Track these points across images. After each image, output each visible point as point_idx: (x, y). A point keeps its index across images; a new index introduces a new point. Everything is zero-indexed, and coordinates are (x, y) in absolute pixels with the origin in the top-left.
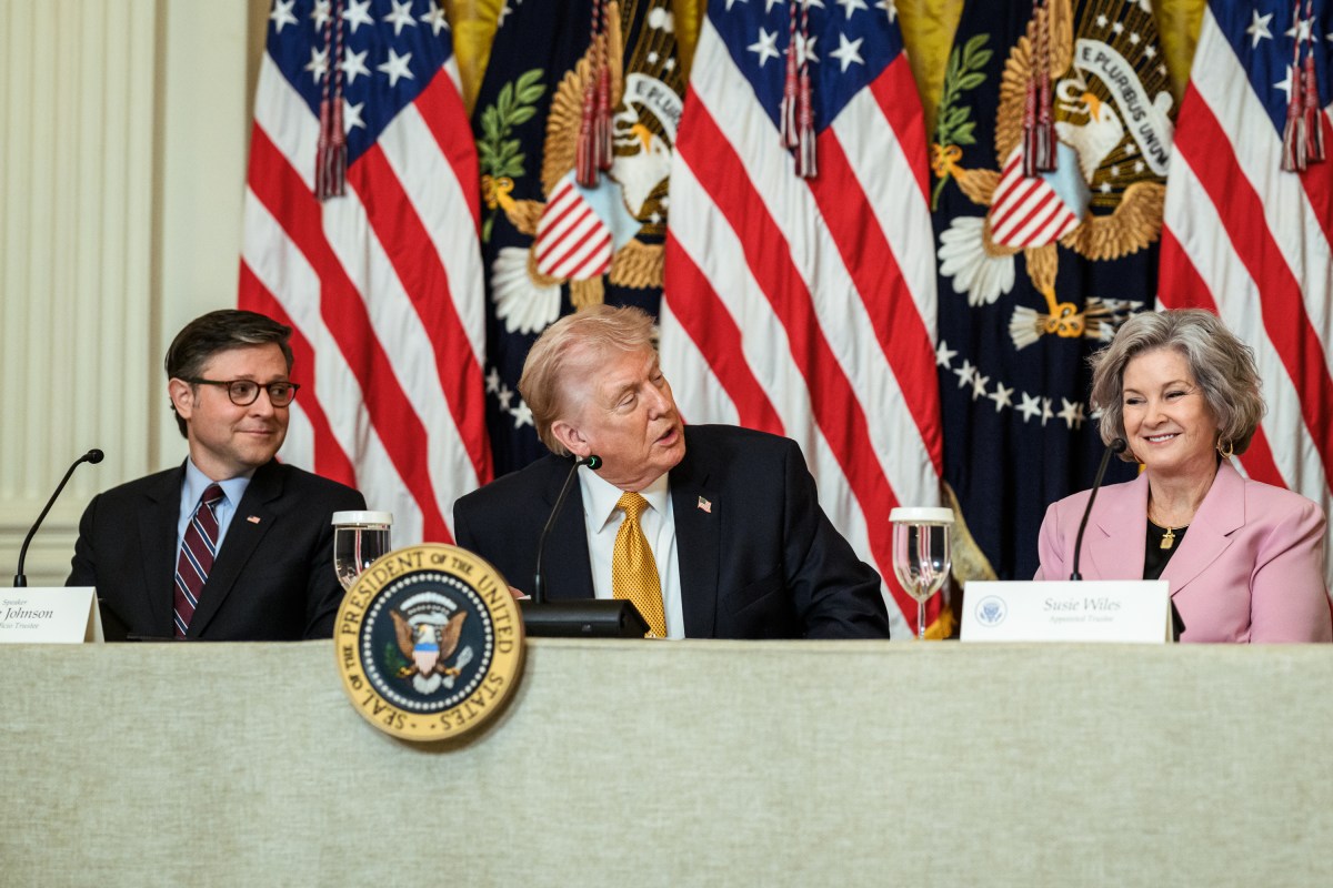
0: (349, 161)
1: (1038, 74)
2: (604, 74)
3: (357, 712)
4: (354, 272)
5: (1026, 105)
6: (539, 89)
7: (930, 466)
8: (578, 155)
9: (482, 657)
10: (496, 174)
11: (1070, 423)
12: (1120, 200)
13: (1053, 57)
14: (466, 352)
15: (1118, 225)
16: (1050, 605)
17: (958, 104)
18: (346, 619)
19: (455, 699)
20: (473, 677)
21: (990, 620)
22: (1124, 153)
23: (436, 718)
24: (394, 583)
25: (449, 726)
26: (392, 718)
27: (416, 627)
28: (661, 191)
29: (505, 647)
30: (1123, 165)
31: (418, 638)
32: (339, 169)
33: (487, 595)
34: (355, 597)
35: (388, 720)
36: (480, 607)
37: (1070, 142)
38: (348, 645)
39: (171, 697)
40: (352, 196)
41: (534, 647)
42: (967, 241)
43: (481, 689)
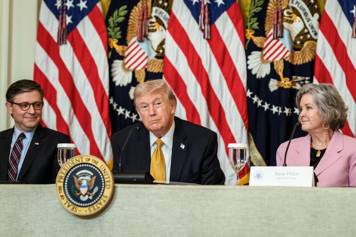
0: (68, 33)
1: (278, 8)
2: (146, 7)
3: (63, 207)
4: (69, 67)
5: (274, 17)
6: (126, 12)
8: (137, 32)
9: (101, 190)
10: (113, 37)
11: (287, 115)
12: (303, 46)
13: (282, 2)
14: (103, 93)
15: (302, 54)
16: (277, 174)
17: (253, 17)
18: (59, 178)
19: (93, 203)
20: (98, 196)
21: (258, 178)
22: (304, 32)
23: (87, 209)
24: (74, 167)
25: (91, 211)
26: (73, 208)
27: (81, 181)
28: (163, 43)
29: (108, 187)
30: (304, 35)
31: (81, 184)
32: (65, 36)
33: (103, 171)
34: (62, 171)
35: (72, 209)
36: (101, 174)
37: (288, 28)
38: (60, 186)
39: (6, 201)
40: (69, 44)
41: (117, 187)
42: (256, 59)
43: (101, 200)
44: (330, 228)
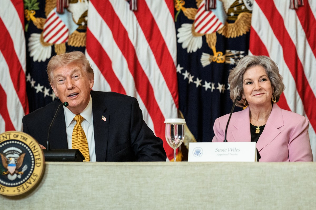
7: (174, 105)
8: (57, 2)
9: (31, 168)
10: (29, 9)
11: (220, 91)
12: (237, 18)
15: (236, 26)
16: (217, 150)
19: (22, 182)
20: (27, 175)
21: (198, 155)
22: (238, 3)
23: (15, 188)
24: (1, 144)
25: (19, 191)
26: (1, 188)
27: (8, 158)
28: (85, 15)
29: (38, 165)
30: (238, 7)
31: (9, 162)
33: (32, 148)
36: (30, 152)
41: (48, 165)
42: (186, 32)
43: (30, 179)
44: (276, 204)
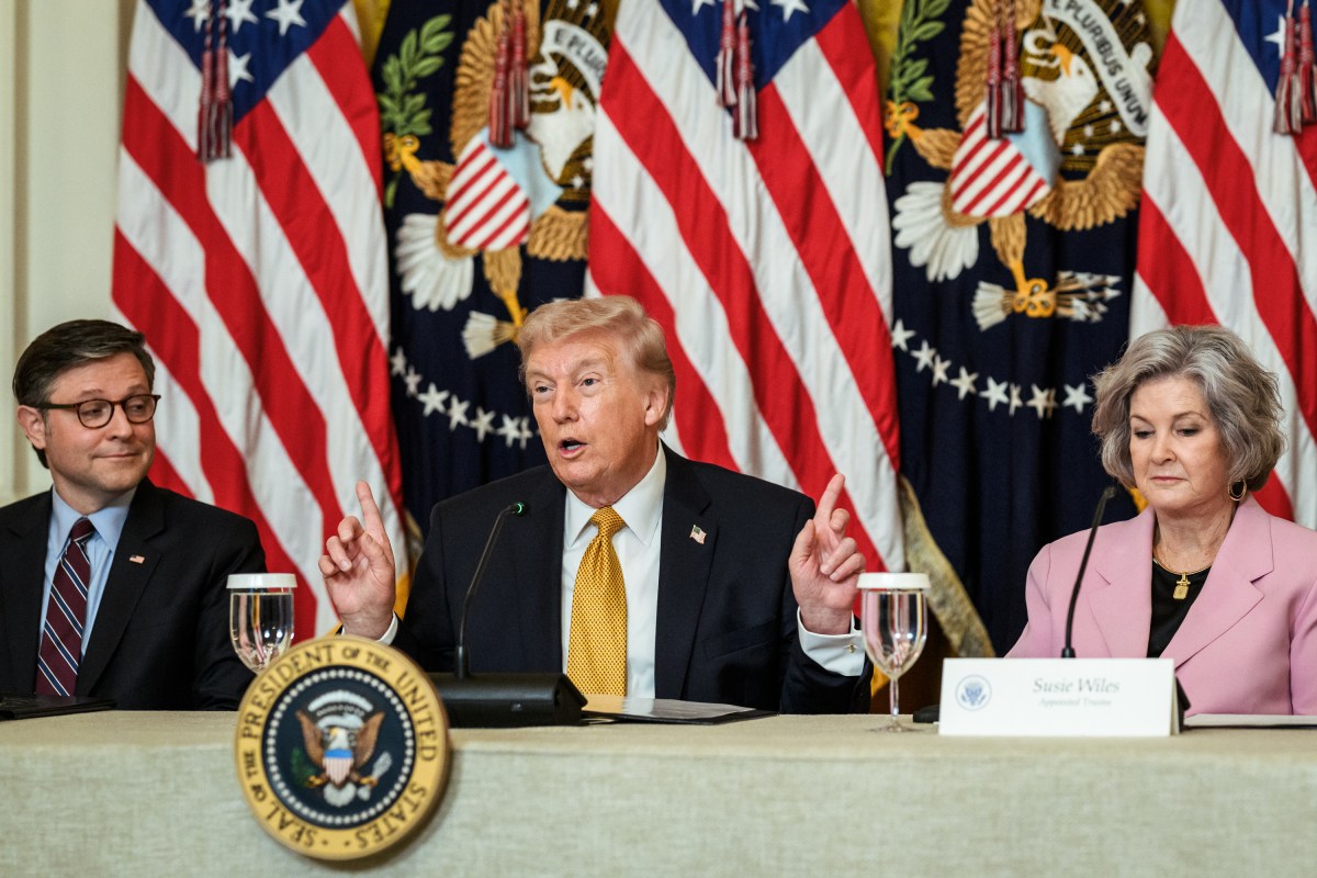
0: (236, 119)
1: (1003, 24)
2: (519, 22)
3: (260, 824)
4: (242, 243)
5: (990, 57)
6: (447, 37)
7: (886, 460)
8: (490, 111)
9: (402, 764)
10: (399, 132)
11: (1040, 413)
12: (1094, 163)
13: (1019, 5)
14: (368, 332)
15: (1092, 191)
16: (1040, 686)
17: (914, 57)
18: (247, 721)
19: (372, 812)
20: (391, 788)
21: (973, 703)
22: (1099, 111)
23: (350, 834)
24: (301, 680)
25: (364, 843)
26: (300, 833)
27: (326, 731)
28: (584, 151)
29: (428, 753)
30: (1098, 124)
31: (328, 743)
32: (224, 130)
33: (407, 695)
34: (256, 696)
35: (296, 836)
36: (399, 708)
37: (1039, 99)
38: (249, 752)
39: (49, 806)
40: (239, 159)
41: (459, 746)
42: (924, 209)
43: (401, 801)
